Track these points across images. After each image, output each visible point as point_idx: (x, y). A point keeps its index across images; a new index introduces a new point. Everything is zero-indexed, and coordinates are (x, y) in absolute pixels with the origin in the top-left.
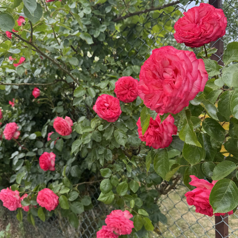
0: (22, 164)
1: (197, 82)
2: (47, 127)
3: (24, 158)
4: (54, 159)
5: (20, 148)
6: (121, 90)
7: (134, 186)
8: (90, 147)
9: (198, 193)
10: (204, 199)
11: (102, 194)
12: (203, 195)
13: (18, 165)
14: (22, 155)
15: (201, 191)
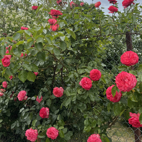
0: (28, 115)
1: (135, 83)
2: (41, 92)
3: (28, 112)
4: (49, 111)
5: (25, 106)
6: (93, 76)
7: (99, 122)
8: (75, 103)
9: (133, 118)
10: (135, 120)
11: (85, 127)
12: (135, 119)
13: (25, 116)
14: (27, 110)
15: (135, 118)
